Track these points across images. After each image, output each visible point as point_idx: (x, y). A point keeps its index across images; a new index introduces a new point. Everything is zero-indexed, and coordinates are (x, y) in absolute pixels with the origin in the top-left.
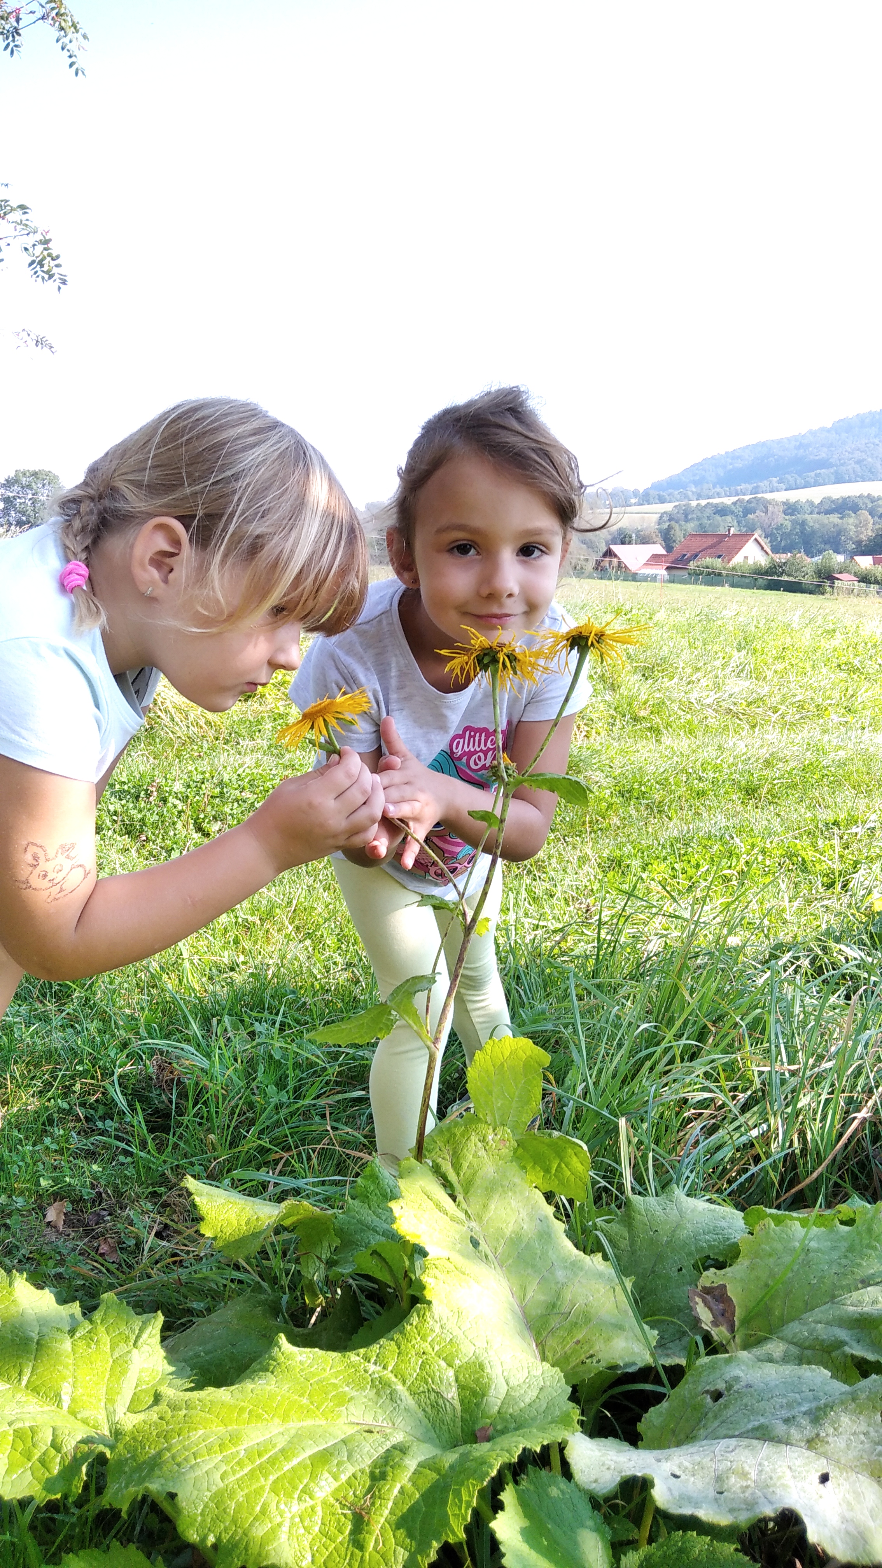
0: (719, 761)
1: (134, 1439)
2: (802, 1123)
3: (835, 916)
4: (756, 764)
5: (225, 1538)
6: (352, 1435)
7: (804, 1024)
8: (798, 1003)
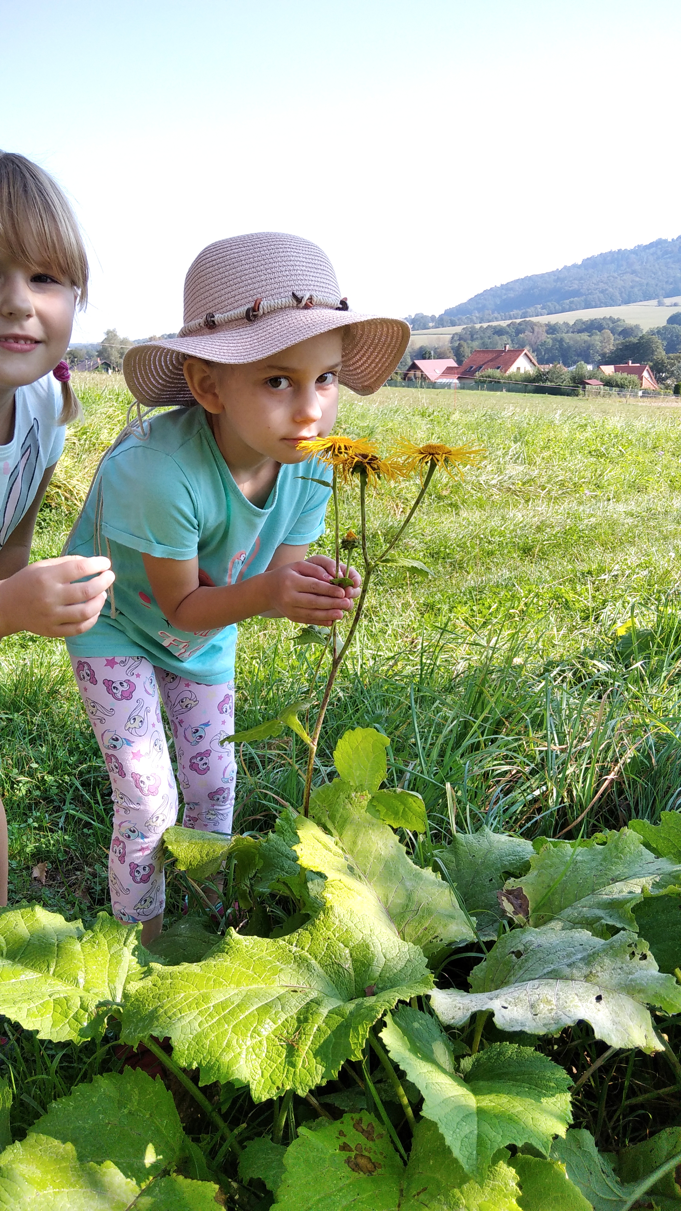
0: (502, 529)
1: (137, 1000)
2: (570, 785)
3: (590, 641)
4: (530, 530)
5: (204, 1063)
6: (283, 994)
7: (569, 717)
8: (565, 703)
